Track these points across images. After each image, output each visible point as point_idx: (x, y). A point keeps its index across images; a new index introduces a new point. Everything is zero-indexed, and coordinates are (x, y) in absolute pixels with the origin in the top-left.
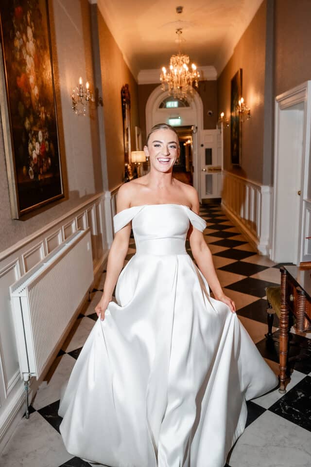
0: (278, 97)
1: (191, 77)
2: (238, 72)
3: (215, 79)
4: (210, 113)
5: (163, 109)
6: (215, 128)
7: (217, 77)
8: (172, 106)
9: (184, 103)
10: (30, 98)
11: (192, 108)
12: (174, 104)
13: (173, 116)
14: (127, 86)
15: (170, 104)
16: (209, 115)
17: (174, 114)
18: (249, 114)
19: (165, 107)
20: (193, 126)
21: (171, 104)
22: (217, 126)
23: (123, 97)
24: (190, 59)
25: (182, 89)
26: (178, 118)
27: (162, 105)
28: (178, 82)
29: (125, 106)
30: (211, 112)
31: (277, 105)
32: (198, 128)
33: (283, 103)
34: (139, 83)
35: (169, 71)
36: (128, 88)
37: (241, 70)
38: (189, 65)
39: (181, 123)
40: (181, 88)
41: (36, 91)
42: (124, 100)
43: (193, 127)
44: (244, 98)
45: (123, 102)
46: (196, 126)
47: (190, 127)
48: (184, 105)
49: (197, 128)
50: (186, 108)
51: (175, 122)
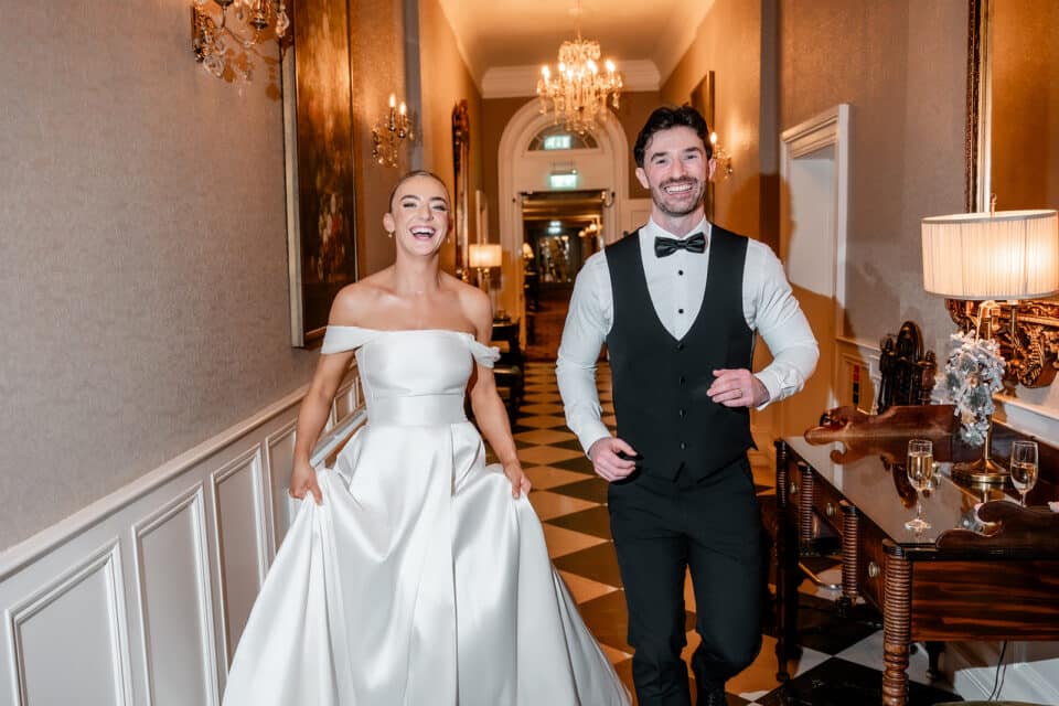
0: (786, 134)
1: (603, 87)
2: (705, 78)
3: (657, 89)
5: (536, 153)
7: (660, 83)
8: (559, 145)
9: (584, 141)
10: (323, 136)
11: (603, 152)
12: (562, 142)
13: (558, 169)
14: (463, 103)
15: (551, 142)
17: (562, 164)
18: (729, 166)
19: (542, 148)
20: (605, 190)
21: (555, 142)
23: (455, 129)
24: (602, 50)
25: (585, 110)
26: (571, 173)
27: (536, 144)
28: (575, 97)
29: (459, 146)
31: (784, 148)
32: (617, 195)
33: (796, 145)
34: (485, 96)
35: (555, 76)
36: (466, 109)
37: (712, 74)
38: (600, 61)
39: (578, 182)
40: (581, 109)
41: (330, 124)
42: (459, 133)
43: (604, 193)
44: (718, 133)
45: (455, 138)
46: (612, 190)
47: (597, 193)
48: (585, 143)
49: (613, 195)
50: (589, 151)
51: (563, 182)
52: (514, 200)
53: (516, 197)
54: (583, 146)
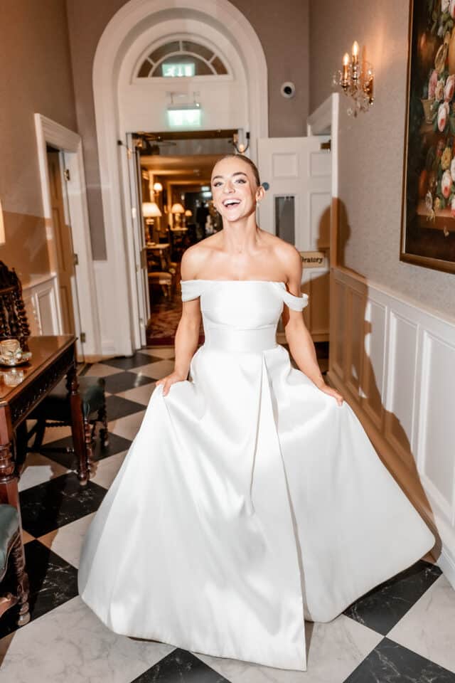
4: (288, 90)
5: (150, 80)
6: (304, 134)
8: (180, 74)
9: (210, 65)
11: (233, 79)
12: (183, 71)
13: (177, 102)
15: (170, 70)
16: (285, 95)
17: (177, 97)
19: (158, 73)
20: (236, 131)
21: (177, 71)
22: (309, 128)
26: (196, 108)
27: (149, 70)
30: (290, 85)
32: (253, 135)
39: (202, 120)
43: (236, 134)
46: (247, 130)
48: (213, 70)
49: (248, 135)
50: (216, 77)
51: (183, 119)
52: (120, 143)
53: (123, 139)
54: (210, 73)
